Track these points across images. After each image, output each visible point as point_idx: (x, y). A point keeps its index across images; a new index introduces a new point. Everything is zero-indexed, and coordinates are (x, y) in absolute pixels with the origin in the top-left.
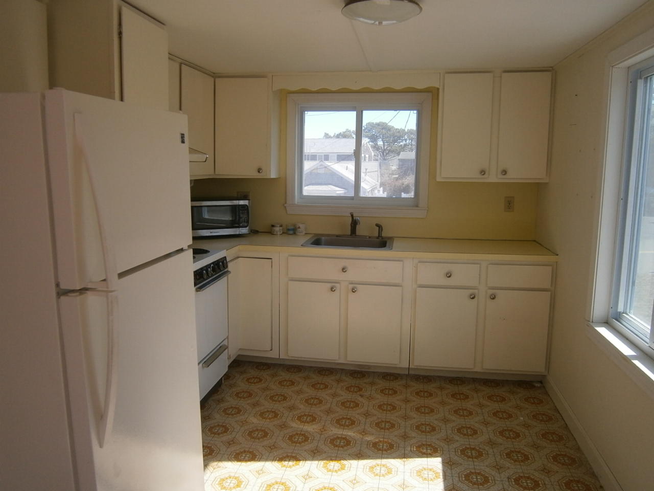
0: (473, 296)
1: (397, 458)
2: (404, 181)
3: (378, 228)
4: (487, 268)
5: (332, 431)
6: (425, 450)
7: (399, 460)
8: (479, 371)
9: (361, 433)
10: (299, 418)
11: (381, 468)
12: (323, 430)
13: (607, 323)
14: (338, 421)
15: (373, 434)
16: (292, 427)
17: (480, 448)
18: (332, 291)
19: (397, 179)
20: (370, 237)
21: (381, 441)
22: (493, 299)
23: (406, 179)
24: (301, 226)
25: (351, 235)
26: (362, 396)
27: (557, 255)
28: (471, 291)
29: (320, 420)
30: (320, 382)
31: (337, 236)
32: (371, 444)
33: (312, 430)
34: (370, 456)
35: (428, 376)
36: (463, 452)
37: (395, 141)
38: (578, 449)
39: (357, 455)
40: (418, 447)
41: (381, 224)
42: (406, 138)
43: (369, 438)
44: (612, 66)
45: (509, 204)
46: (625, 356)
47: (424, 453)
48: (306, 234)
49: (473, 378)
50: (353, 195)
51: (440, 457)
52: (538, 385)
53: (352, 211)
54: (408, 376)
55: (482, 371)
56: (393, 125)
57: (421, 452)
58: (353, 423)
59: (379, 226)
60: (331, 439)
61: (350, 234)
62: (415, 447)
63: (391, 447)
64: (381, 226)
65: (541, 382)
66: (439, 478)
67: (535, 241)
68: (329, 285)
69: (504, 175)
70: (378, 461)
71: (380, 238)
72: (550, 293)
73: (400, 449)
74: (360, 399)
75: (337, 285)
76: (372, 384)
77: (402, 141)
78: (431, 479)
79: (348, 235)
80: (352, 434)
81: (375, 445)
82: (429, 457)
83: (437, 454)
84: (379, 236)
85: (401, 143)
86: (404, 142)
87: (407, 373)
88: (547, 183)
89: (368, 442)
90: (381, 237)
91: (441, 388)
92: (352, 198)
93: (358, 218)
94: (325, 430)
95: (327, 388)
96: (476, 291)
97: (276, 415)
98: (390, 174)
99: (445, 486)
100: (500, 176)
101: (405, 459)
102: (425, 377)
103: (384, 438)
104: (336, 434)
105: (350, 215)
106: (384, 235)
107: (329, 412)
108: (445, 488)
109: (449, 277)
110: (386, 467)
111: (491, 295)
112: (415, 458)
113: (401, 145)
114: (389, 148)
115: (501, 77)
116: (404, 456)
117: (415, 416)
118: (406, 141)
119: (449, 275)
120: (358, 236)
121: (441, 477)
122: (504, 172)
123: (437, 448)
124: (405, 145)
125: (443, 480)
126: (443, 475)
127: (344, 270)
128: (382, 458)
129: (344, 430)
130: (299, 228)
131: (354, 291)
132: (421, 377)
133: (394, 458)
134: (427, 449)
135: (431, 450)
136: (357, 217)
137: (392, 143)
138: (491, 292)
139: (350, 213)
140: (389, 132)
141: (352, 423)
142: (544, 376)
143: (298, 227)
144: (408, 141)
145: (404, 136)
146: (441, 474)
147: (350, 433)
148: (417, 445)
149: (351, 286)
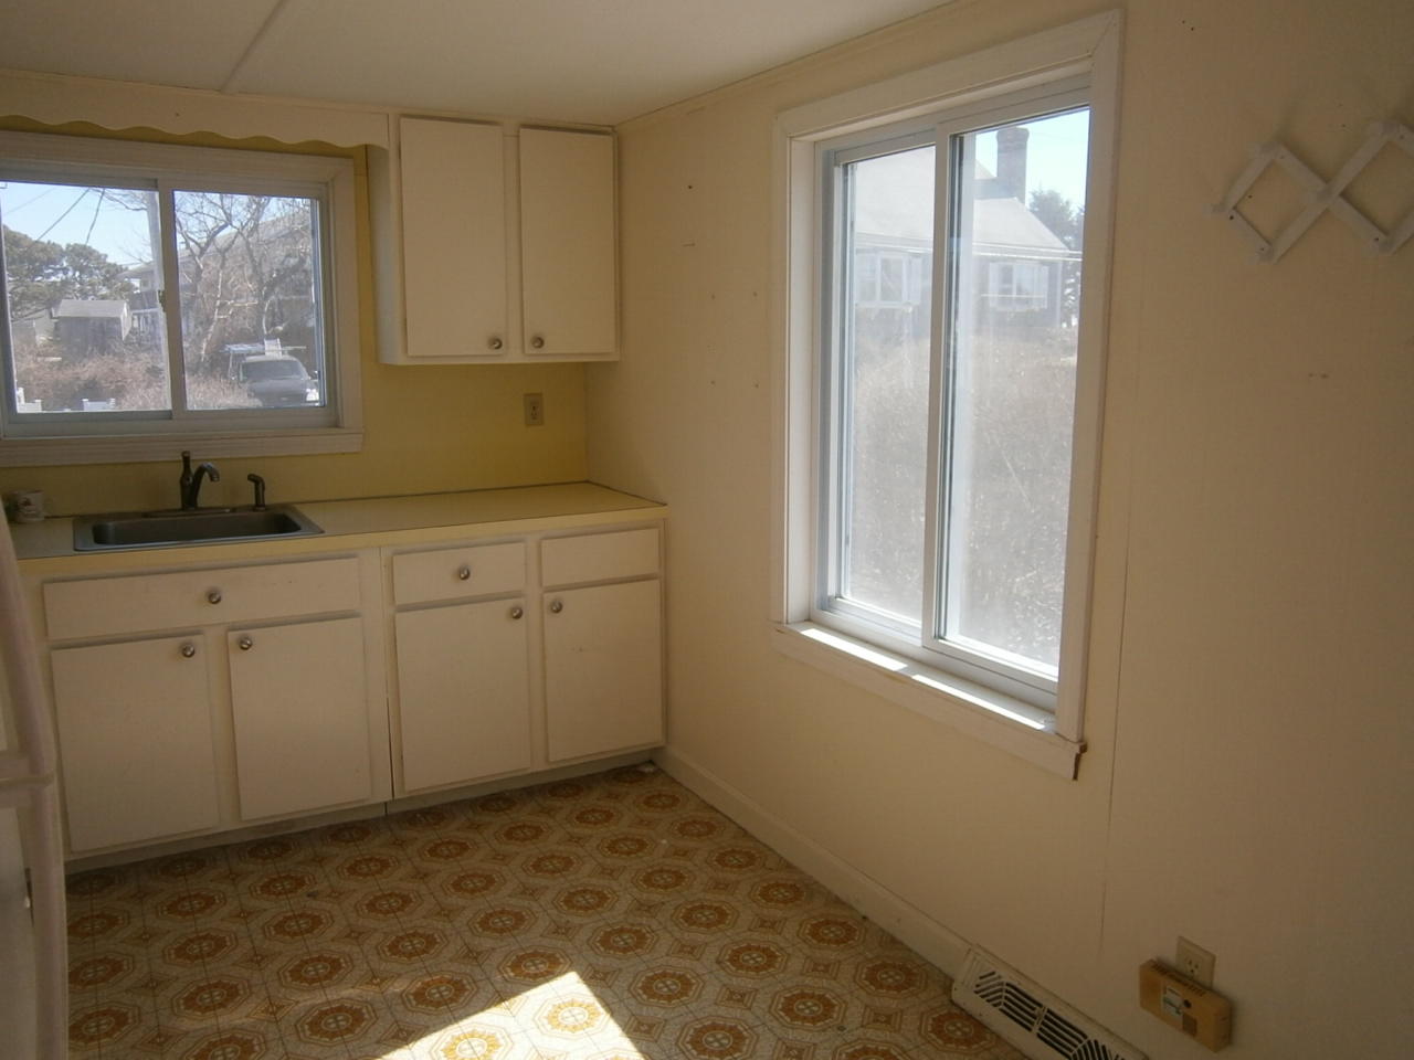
0: (518, 611)
1: (489, 1007)
2: (78, 370)
3: (253, 484)
4: (539, 546)
5: (297, 1002)
6: (533, 968)
7: (494, 1010)
8: (540, 769)
9: (370, 983)
10: (191, 1002)
11: (469, 1043)
12: (274, 1009)
13: (810, 620)
14: (297, 974)
15: (399, 975)
16: (187, 1033)
17: (633, 925)
18: (185, 655)
19: (60, 365)
20: (234, 510)
21: (428, 984)
22: (558, 611)
23: (84, 366)
24: (32, 497)
25: (183, 509)
26: (312, 895)
27: (665, 505)
28: (511, 603)
29: (250, 987)
30: (185, 895)
31: (146, 515)
32: (411, 997)
33: (245, 1020)
34: (428, 1027)
35: (430, 808)
36: (605, 942)
37: (38, 272)
38: (789, 866)
39: (396, 1037)
40: (516, 966)
41: (261, 475)
42: (65, 264)
43: (397, 987)
44: (791, 138)
45: (534, 410)
46: (895, 672)
47: (535, 976)
48: (47, 517)
49: (524, 789)
50: (169, 407)
51: (572, 970)
52: (648, 769)
53: (185, 449)
54: (387, 818)
55: (548, 768)
56: (24, 232)
57: (528, 975)
58: (335, 965)
59: (257, 481)
60: (310, 1024)
61: (179, 506)
62: (509, 970)
63: (459, 988)
64: (262, 480)
65: (651, 762)
66: (599, 1014)
67: (587, 482)
68: (174, 643)
69: (540, 347)
70: (454, 1030)
71: (262, 509)
72: (656, 582)
73: (481, 984)
74: (314, 903)
75: (196, 639)
76: (319, 860)
77: (56, 271)
78: (586, 1022)
79: (175, 510)
80: (351, 991)
81: (420, 996)
82: (551, 979)
83: (561, 966)
84: (258, 505)
85: (53, 279)
86: (61, 275)
87: (384, 813)
88: (615, 363)
89: (401, 995)
90: (264, 506)
91: (476, 827)
92: (168, 415)
93: (209, 463)
94: (280, 1008)
95: (213, 903)
96: (521, 602)
97: (121, 1020)
98: (39, 355)
99: (621, 1026)
100: (530, 350)
101: (507, 1003)
102: (426, 812)
103: (430, 975)
104: (313, 1007)
105: (181, 458)
106: (269, 499)
107: (257, 959)
108: (623, 1030)
109: (466, 577)
110: (480, 1037)
111: (553, 604)
112: (524, 991)
113: (54, 283)
114: (19, 290)
115: (518, 136)
116: (500, 997)
117: (461, 902)
118: (65, 274)
119: (464, 574)
120: (202, 509)
121: (602, 1010)
122: (539, 342)
123: (553, 955)
124: (65, 283)
125: (609, 1016)
126: (603, 1007)
127: (213, 598)
128: (457, 1019)
129: (328, 992)
130: (27, 503)
131: (244, 645)
132: (418, 815)
133: (482, 1010)
134: (535, 965)
135: (543, 963)
136: (208, 460)
137: (26, 276)
138: (549, 597)
139: (183, 453)
140: (15, 249)
141: (335, 968)
142: (658, 750)
143: (22, 501)
144: (70, 274)
145: (60, 260)
146: (598, 1005)
147: (346, 992)
148: (509, 964)
149: (233, 635)
